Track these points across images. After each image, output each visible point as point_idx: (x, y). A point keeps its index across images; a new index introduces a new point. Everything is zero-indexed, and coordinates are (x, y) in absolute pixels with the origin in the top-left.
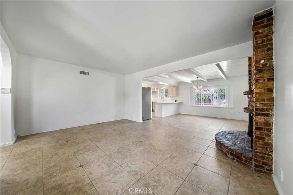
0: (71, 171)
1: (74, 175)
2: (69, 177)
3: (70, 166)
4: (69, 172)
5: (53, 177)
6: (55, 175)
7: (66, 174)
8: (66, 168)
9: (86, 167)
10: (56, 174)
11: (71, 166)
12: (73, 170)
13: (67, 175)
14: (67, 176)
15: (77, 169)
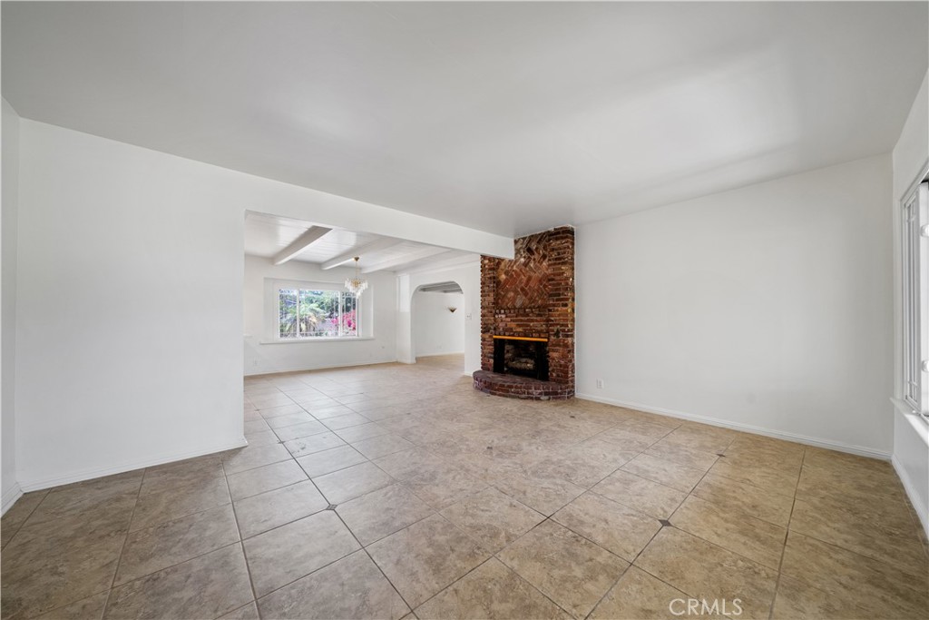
0: (697, 534)
1: (702, 523)
2: (715, 529)
3: (689, 547)
4: (704, 537)
5: (750, 561)
6: (740, 562)
7: (715, 540)
8: (701, 553)
9: (662, 513)
10: (735, 562)
11: (684, 545)
12: (692, 532)
13: (715, 537)
14: (719, 535)
15: (681, 526)
